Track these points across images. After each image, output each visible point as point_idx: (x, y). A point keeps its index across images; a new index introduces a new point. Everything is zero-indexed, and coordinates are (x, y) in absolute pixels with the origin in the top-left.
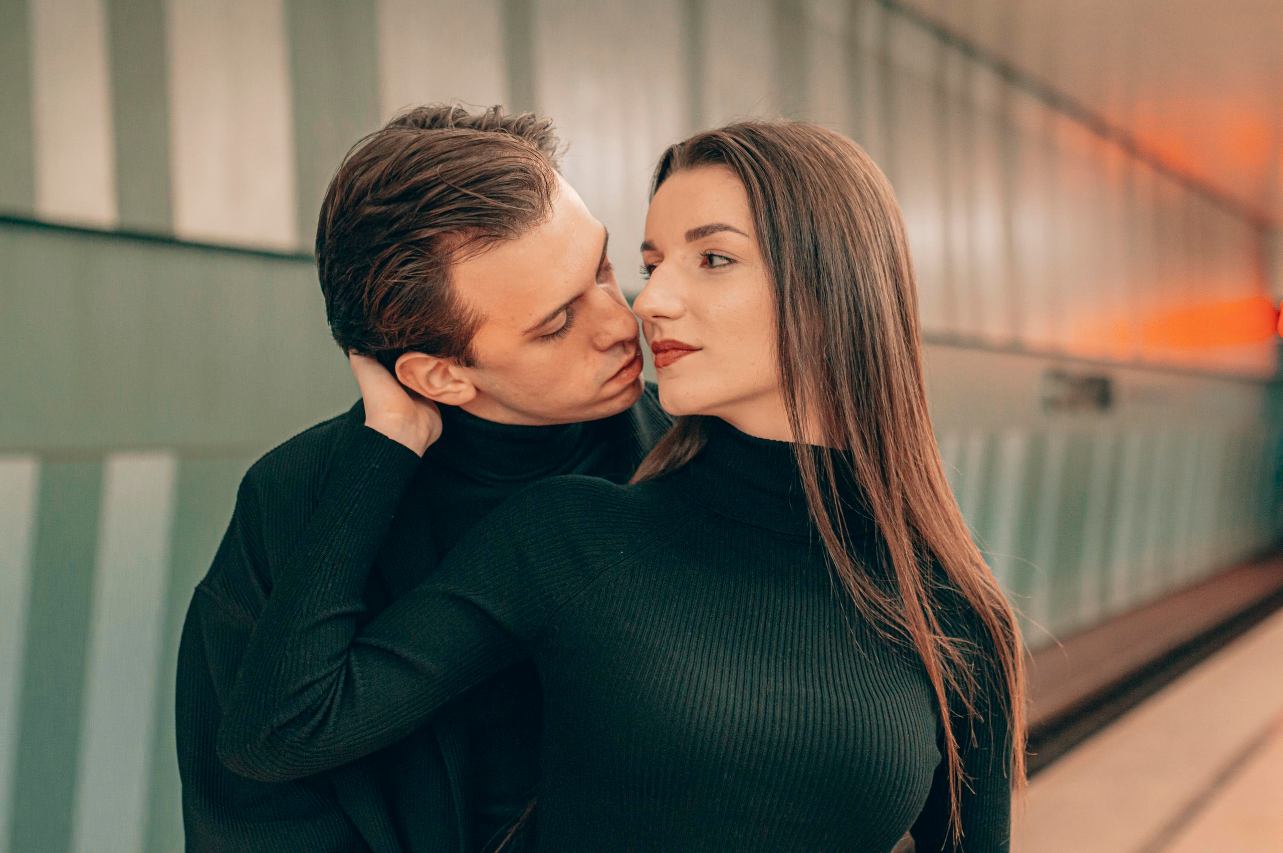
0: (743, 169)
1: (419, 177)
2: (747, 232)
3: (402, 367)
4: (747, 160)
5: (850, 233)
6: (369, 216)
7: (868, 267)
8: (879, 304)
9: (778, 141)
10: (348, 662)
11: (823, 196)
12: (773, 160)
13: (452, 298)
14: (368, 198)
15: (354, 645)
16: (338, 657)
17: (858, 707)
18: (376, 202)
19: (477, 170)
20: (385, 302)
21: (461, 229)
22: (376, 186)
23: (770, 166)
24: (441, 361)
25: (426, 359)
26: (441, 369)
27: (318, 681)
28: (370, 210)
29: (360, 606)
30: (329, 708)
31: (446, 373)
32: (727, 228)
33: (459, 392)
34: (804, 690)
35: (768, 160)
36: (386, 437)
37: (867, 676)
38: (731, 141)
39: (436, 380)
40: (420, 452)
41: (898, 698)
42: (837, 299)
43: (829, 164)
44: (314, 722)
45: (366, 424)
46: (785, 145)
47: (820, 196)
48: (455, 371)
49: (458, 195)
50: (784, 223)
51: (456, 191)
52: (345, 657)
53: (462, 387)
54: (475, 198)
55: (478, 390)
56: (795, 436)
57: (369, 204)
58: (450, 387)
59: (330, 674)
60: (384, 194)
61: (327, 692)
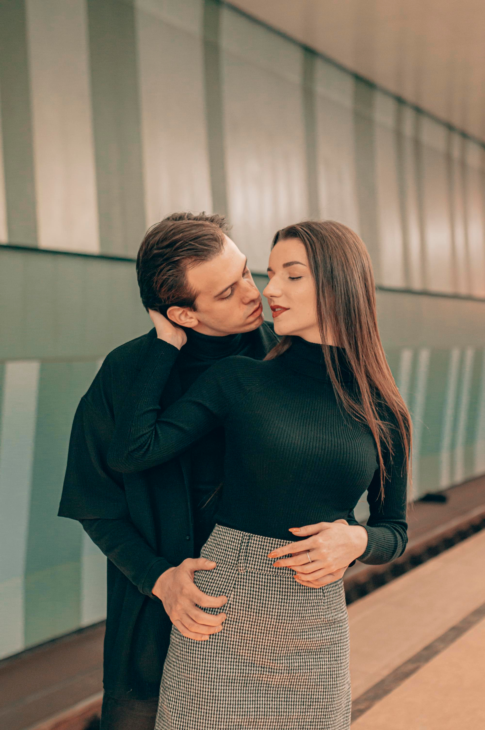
0: (305, 240)
1: (174, 238)
2: (306, 264)
3: (170, 312)
4: (306, 237)
5: (346, 264)
6: (156, 254)
7: (353, 277)
8: (357, 291)
9: (318, 229)
10: (155, 428)
11: (335, 250)
12: (316, 236)
13: (187, 284)
14: (155, 247)
15: (157, 422)
16: (151, 426)
17: (345, 444)
18: (158, 249)
19: (194, 235)
20: (161, 286)
21: (190, 257)
22: (158, 243)
23: (315, 239)
24: (185, 309)
25: (179, 309)
26: (184, 313)
27: (145, 434)
28: (156, 252)
29: (158, 407)
30: (150, 444)
31: (186, 315)
32: (298, 263)
33: (191, 322)
34: (325, 436)
35: (314, 236)
36: (166, 342)
37: (349, 433)
38: (300, 229)
39: (183, 317)
40: (179, 348)
41: (361, 441)
42: (340, 289)
43: (338, 237)
44: (144, 450)
45: (158, 337)
46: (321, 230)
47: (334, 250)
48: (190, 314)
49: (187, 244)
50: (320, 261)
51: (187, 243)
52: (154, 426)
53: (193, 320)
54: (194, 245)
55: (199, 321)
56: (322, 341)
57: (156, 249)
58: (188, 320)
59: (149, 432)
60: (161, 245)
61: (148, 438)
